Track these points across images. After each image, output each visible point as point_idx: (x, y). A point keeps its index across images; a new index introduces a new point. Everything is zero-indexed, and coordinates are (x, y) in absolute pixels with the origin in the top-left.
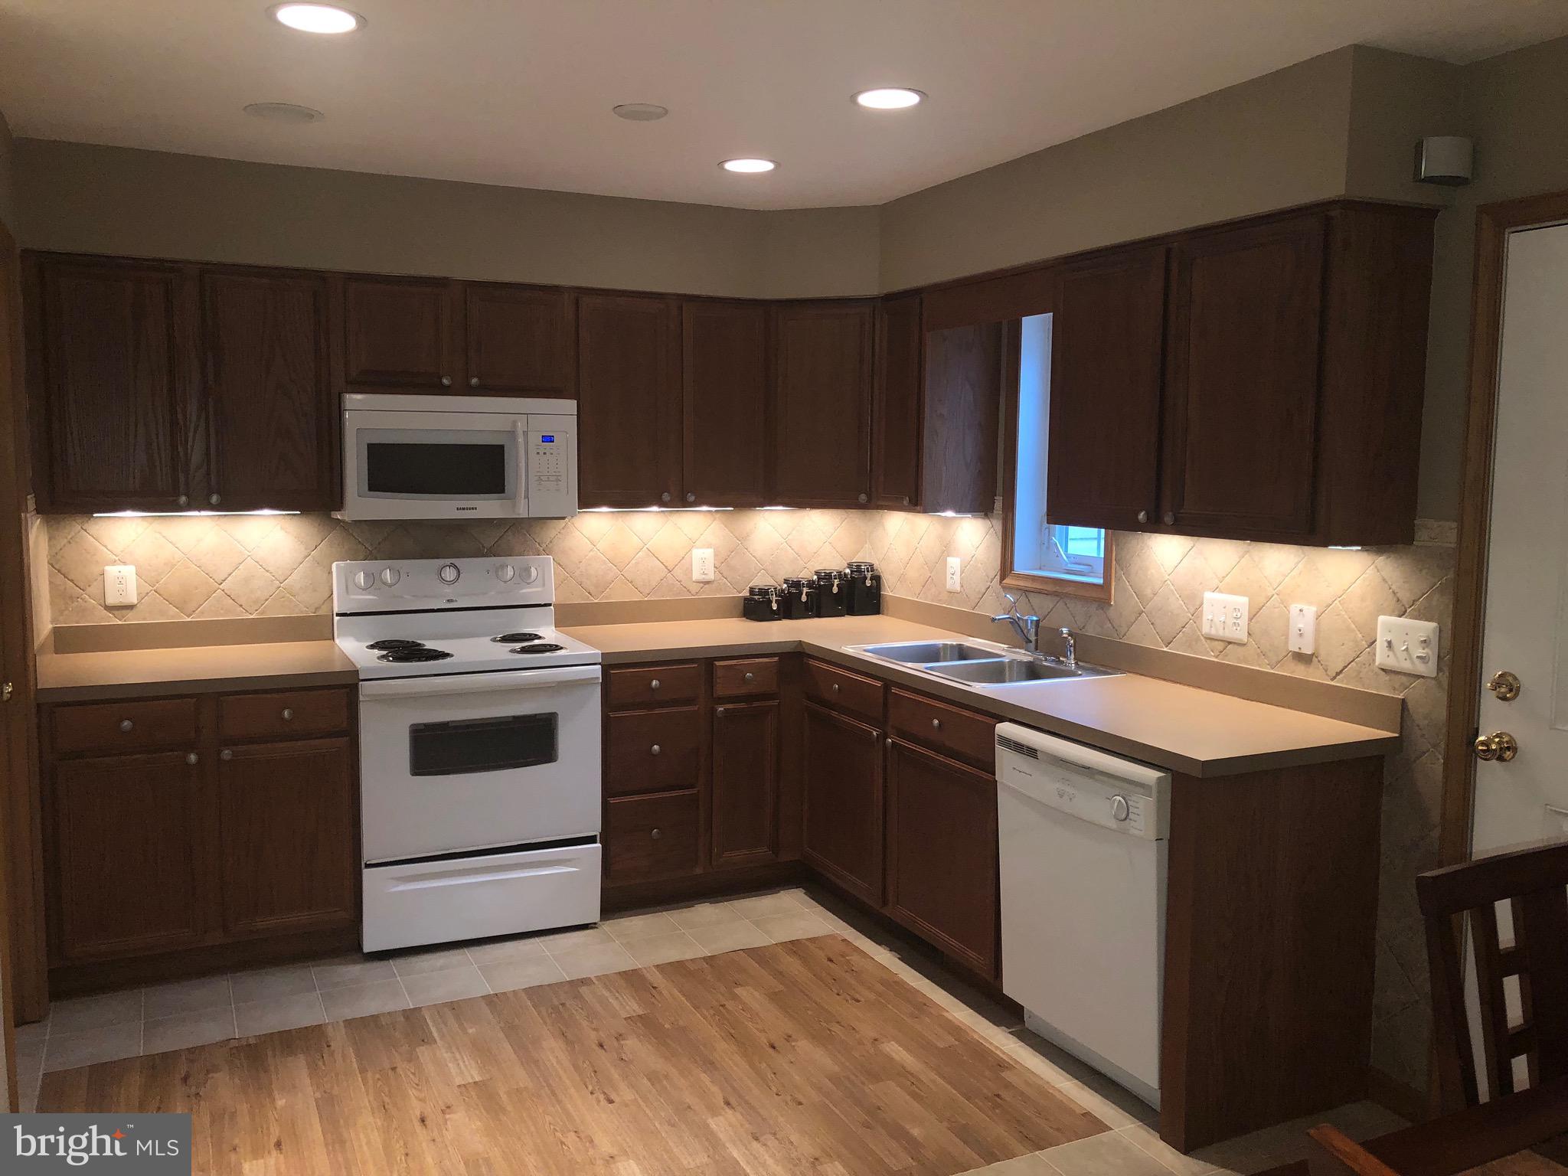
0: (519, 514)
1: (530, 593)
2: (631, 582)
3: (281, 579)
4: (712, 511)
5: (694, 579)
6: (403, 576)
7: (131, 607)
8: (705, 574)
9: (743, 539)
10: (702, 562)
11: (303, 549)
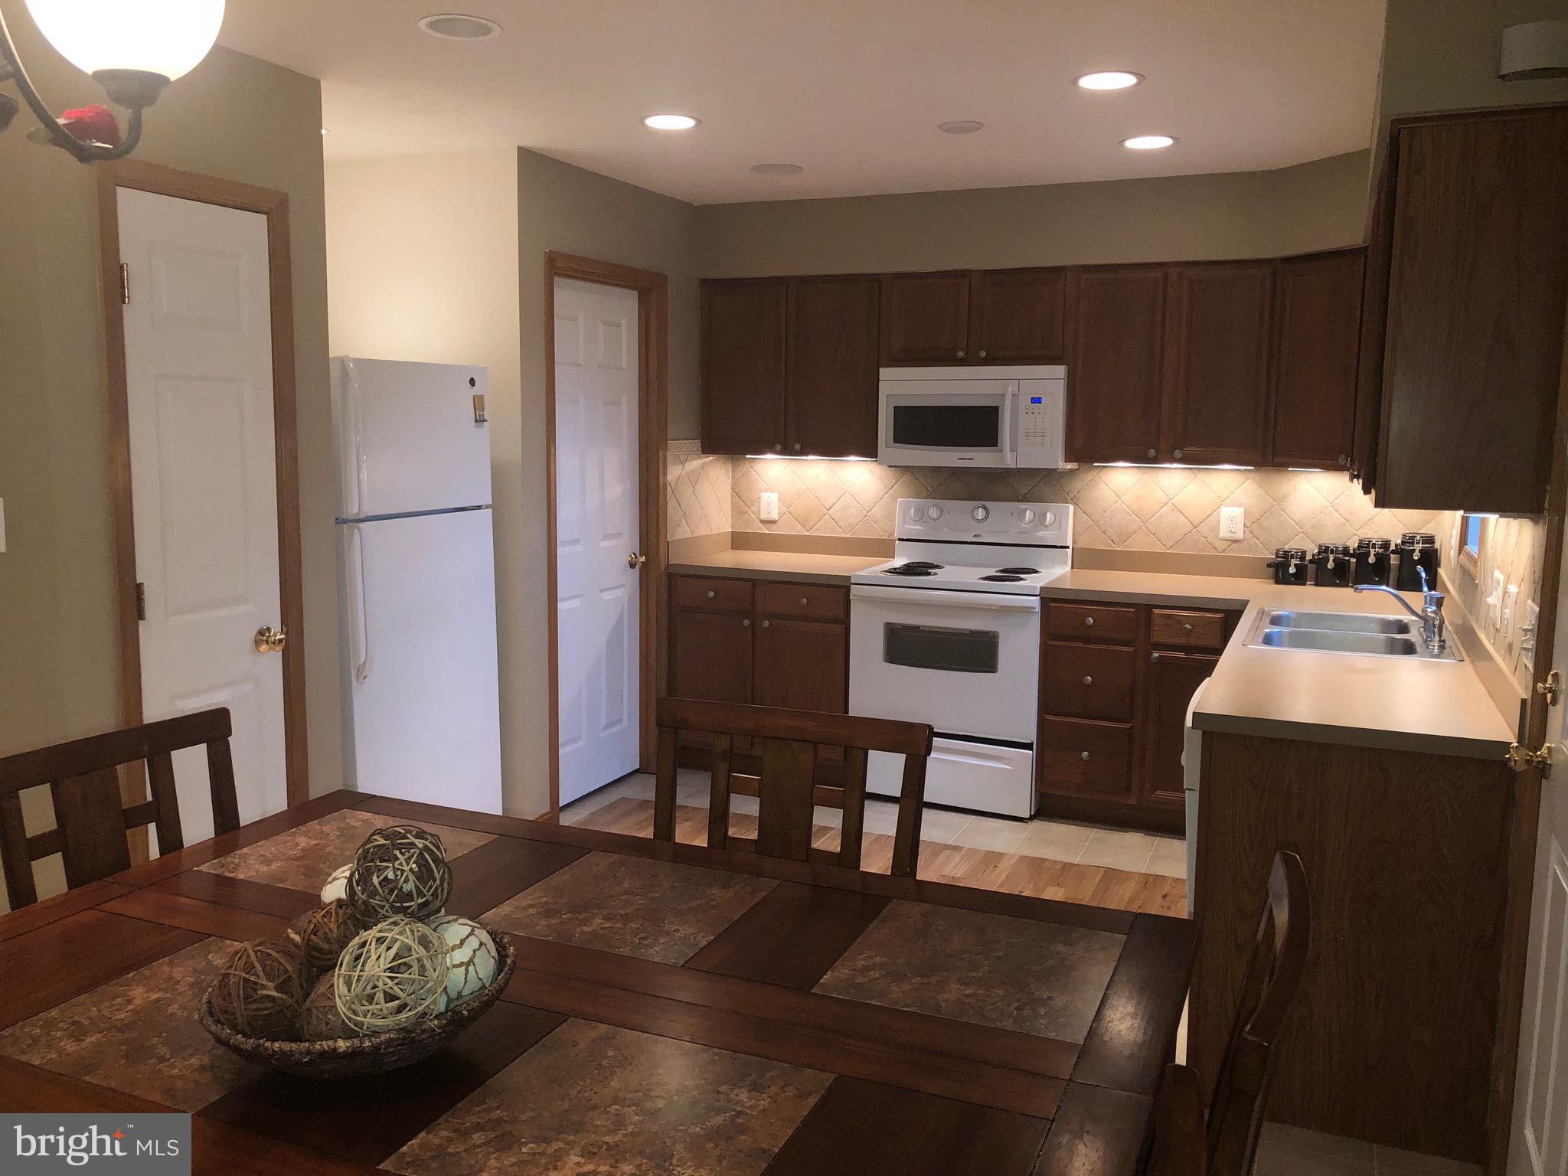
0: (1007, 464)
1: (1047, 536)
2: (1154, 534)
3: (868, 509)
4: (1240, 470)
5: (1220, 536)
6: (945, 511)
7: (774, 522)
8: (1234, 533)
9: (1280, 500)
10: (1231, 520)
11: (883, 488)
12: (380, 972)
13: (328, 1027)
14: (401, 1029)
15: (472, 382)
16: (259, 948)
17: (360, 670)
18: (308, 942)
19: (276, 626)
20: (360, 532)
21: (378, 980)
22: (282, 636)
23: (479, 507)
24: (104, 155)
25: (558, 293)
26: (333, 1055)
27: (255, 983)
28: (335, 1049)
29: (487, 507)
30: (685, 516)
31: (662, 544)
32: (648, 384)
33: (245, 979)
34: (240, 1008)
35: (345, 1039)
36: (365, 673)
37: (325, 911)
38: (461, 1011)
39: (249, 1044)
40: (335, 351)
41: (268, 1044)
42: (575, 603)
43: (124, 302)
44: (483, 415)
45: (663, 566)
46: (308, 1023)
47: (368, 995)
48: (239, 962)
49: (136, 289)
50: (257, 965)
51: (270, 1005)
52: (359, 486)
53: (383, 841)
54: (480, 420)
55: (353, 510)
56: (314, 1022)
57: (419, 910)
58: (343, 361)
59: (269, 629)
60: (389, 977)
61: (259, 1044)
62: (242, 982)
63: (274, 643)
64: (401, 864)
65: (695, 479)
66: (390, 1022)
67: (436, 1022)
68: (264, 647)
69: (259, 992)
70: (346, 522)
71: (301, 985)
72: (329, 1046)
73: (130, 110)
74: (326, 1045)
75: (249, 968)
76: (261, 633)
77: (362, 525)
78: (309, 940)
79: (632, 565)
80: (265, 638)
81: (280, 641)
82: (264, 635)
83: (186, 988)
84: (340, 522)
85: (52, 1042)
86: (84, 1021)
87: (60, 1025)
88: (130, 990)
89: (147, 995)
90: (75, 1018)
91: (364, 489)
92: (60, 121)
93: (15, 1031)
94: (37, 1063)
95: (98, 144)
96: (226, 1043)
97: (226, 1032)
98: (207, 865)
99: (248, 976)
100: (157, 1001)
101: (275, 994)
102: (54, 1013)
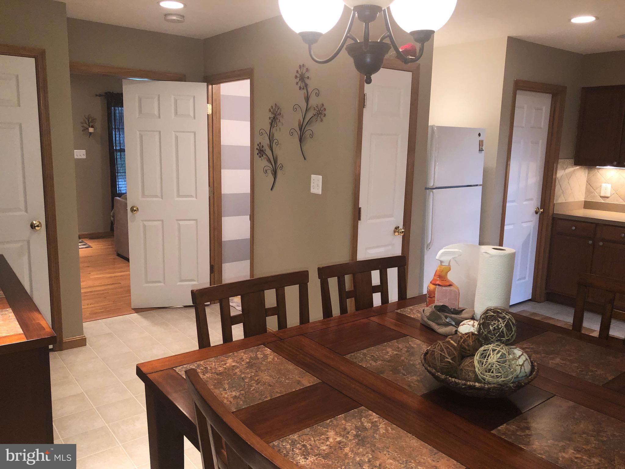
7: (608, 197)
12: (494, 361)
13: (469, 377)
14: (499, 384)
15: (479, 135)
16: (444, 344)
17: (428, 246)
18: (461, 347)
19: (401, 227)
20: (433, 193)
21: (493, 365)
22: (404, 230)
23: (477, 185)
24: (412, 61)
25: (518, 97)
26: (474, 387)
27: (444, 356)
28: (475, 386)
29: (480, 185)
30: (563, 192)
31: (551, 205)
32: (552, 135)
33: (441, 354)
34: (438, 364)
35: (478, 383)
36: (430, 247)
37: (467, 335)
38: (521, 383)
39: (443, 377)
40: (431, 123)
41: (450, 378)
42: (511, 227)
43: (364, 107)
44: (482, 148)
45: (550, 215)
46: (461, 374)
47: (489, 369)
48: (438, 348)
49: (368, 103)
50: (445, 349)
51: (448, 365)
52: (434, 176)
53: (492, 314)
54: (481, 150)
55: (431, 184)
56: (464, 374)
57: (506, 342)
58: (433, 128)
59: (399, 227)
60: (498, 365)
61: (447, 377)
62: (439, 355)
63: (400, 232)
64: (501, 323)
65: (570, 176)
66: (495, 380)
67: (512, 385)
68: (397, 234)
69: (445, 359)
70: (428, 189)
71: (459, 360)
72: (473, 384)
73: (421, 44)
74: (471, 383)
75: (442, 350)
77: (434, 190)
78: (461, 344)
79: (536, 213)
80: (397, 230)
81: (403, 232)
82: (397, 229)
83: (405, 352)
84: (426, 189)
85: (368, 361)
86: (375, 356)
87: (368, 356)
88: (387, 349)
89: (393, 352)
90: (372, 354)
91: (436, 176)
92: (401, 50)
93: (355, 355)
94: (365, 366)
95: (411, 57)
96: (433, 375)
97: (434, 371)
98: (399, 310)
99: (441, 353)
100: (397, 354)
101: (451, 361)
102: (365, 351)
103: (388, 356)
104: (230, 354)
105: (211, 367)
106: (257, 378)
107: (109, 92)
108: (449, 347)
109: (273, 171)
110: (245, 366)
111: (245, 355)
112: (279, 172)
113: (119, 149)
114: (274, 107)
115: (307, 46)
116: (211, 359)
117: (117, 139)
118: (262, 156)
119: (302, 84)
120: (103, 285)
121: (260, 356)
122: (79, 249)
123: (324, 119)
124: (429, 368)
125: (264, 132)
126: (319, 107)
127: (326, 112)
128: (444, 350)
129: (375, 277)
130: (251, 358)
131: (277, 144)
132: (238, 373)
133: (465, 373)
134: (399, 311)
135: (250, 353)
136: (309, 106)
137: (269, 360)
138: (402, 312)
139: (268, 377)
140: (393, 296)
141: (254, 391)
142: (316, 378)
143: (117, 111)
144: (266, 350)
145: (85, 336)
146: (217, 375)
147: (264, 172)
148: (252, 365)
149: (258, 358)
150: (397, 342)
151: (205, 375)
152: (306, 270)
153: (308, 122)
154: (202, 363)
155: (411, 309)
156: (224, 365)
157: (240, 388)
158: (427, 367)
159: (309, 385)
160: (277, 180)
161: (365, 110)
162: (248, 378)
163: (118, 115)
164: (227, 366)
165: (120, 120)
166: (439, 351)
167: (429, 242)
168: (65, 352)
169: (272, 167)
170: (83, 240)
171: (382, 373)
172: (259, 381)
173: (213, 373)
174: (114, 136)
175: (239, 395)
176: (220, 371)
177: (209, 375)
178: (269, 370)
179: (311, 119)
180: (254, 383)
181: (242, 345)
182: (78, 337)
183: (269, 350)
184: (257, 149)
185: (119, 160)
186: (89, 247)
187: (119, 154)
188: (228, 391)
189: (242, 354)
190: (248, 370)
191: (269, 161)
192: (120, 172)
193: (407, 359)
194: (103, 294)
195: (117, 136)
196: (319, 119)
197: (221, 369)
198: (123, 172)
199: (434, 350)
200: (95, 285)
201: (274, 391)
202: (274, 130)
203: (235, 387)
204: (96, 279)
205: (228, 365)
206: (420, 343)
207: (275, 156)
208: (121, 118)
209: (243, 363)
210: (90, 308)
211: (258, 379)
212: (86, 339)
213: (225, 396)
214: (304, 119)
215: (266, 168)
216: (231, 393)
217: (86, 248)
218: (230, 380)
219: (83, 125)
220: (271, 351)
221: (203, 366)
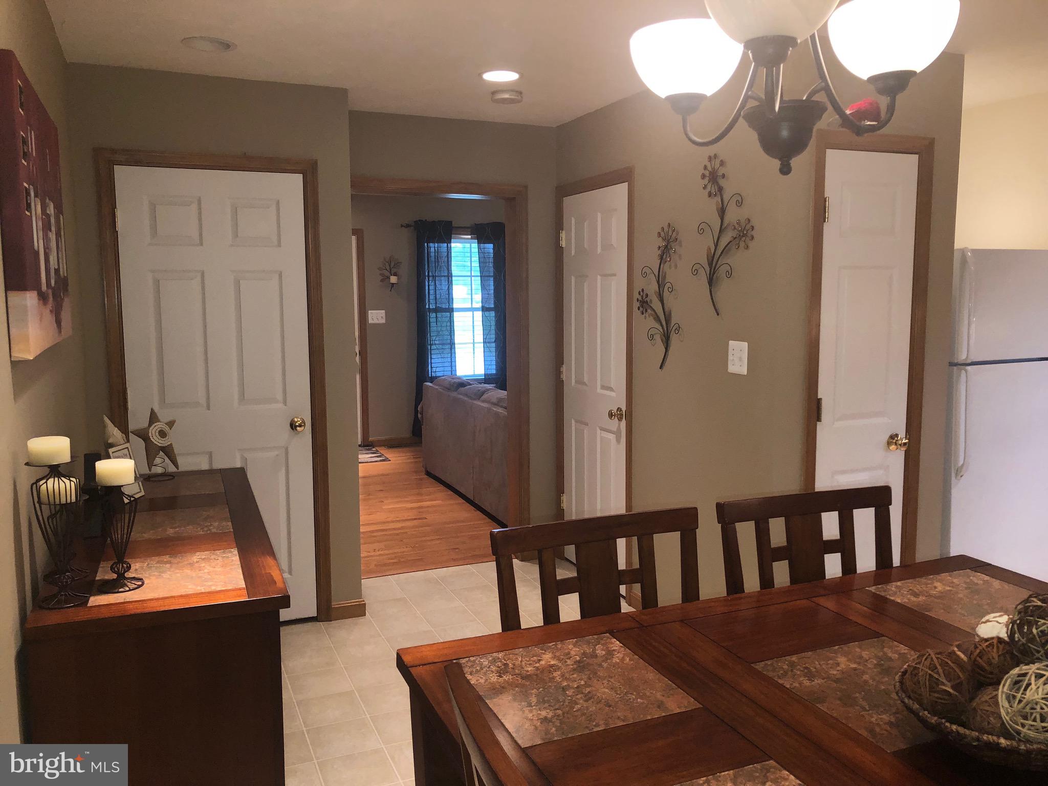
16: (939, 656)
17: (959, 472)
18: (975, 663)
19: (902, 434)
20: (966, 373)
22: (907, 441)
24: (872, 129)
26: (995, 747)
27: (937, 679)
28: (998, 744)
33: (930, 675)
34: (926, 693)
35: (1006, 739)
36: (962, 473)
37: (989, 643)
39: (934, 720)
40: (959, 244)
41: (948, 724)
43: (825, 221)
46: (974, 718)
47: (1027, 713)
48: (926, 662)
50: (939, 667)
51: (946, 697)
52: (968, 341)
55: (962, 357)
56: (978, 718)
58: (963, 252)
59: (897, 435)
61: (942, 722)
62: (928, 677)
63: (900, 445)
66: (1041, 736)
68: (893, 447)
69: (940, 687)
70: (956, 365)
71: (969, 690)
72: (994, 740)
73: (889, 98)
74: (991, 738)
75: (933, 668)
76: (892, 437)
77: (969, 368)
78: (975, 660)
80: (894, 441)
81: (905, 444)
82: (894, 439)
83: (872, 666)
84: (952, 364)
85: (796, 676)
86: (811, 668)
87: (799, 667)
88: (837, 657)
89: (848, 663)
90: (807, 665)
91: (972, 342)
92: (848, 112)
93: (773, 663)
94: (788, 686)
95: (869, 123)
96: (915, 713)
97: (916, 706)
98: (874, 587)
99: (932, 673)
100: (855, 669)
101: (951, 691)
102: (794, 658)
103: (838, 671)
104: (551, 645)
105: (514, 665)
106: (588, 690)
107: (419, 220)
108: (947, 663)
109: (664, 336)
110: (572, 667)
111: (574, 649)
112: (674, 338)
113: (434, 307)
114: (666, 229)
115: (680, 117)
116: (517, 651)
117: (432, 292)
118: (646, 311)
119: (713, 188)
120: (399, 521)
121: (600, 651)
122: (360, 464)
123: (751, 244)
124: (906, 700)
125: (648, 271)
126: (743, 224)
127: (753, 233)
128: (936, 668)
129: (830, 525)
130: (584, 654)
131: (670, 290)
132: (557, 678)
133: (982, 717)
134: (873, 589)
135: (585, 646)
136: (725, 225)
137: (616, 660)
138: (880, 591)
139: (607, 690)
140: (866, 561)
141: (579, 713)
142: (693, 700)
143: (432, 250)
144: (612, 643)
145: (364, 601)
146: (522, 678)
147: (649, 337)
148: (584, 667)
149: (597, 655)
150: (860, 647)
151: (502, 677)
152: (693, 506)
153: (723, 251)
154: (501, 655)
155: (897, 587)
156: (536, 663)
157: (555, 705)
158: (903, 698)
159: (678, 711)
160: (670, 352)
161: (826, 225)
162: (573, 688)
163: (432, 254)
164: (542, 665)
165: (436, 263)
166: (927, 670)
167: (961, 463)
168: (334, 623)
169: (662, 331)
170: (377, 448)
171: (819, 703)
172: (590, 695)
173: (515, 675)
174: (427, 288)
175: (553, 717)
176: (528, 671)
177: (508, 677)
178: (612, 677)
179: (726, 246)
180: (581, 698)
181: (574, 631)
182: (354, 602)
183: (618, 642)
184: (638, 300)
185: (433, 324)
186: (386, 460)
187: (433, 315)
188: (534, 707)
189: (571, 646)
190: (575, 676)
191: (657, 319)
192: (435, 344)
193: (874, 680)
194: (398, 534)
195: (432, 287)
196: (742, 244)
197: (529, 669)
198: (440, 344)
199: (918, 666)
200: (389, 519)
201: (612, 716)
202: (666, 267)
203: (548, 701)
204: (391, 511)
205: (543, 663)
206: (906, 651)
207: (666, 310)
208: (438, 259)
209: (569, 662)
210: (377, 556)
211: (589, 692)
212: (365, 604)
213: (528, 716)
214: (716, 245)
215: (653, 332)
216: (539, 712)
217: (381, 461)
218: (541, 689)
219: (381, 272)
220: (622, 645)
221: (501, 661)
